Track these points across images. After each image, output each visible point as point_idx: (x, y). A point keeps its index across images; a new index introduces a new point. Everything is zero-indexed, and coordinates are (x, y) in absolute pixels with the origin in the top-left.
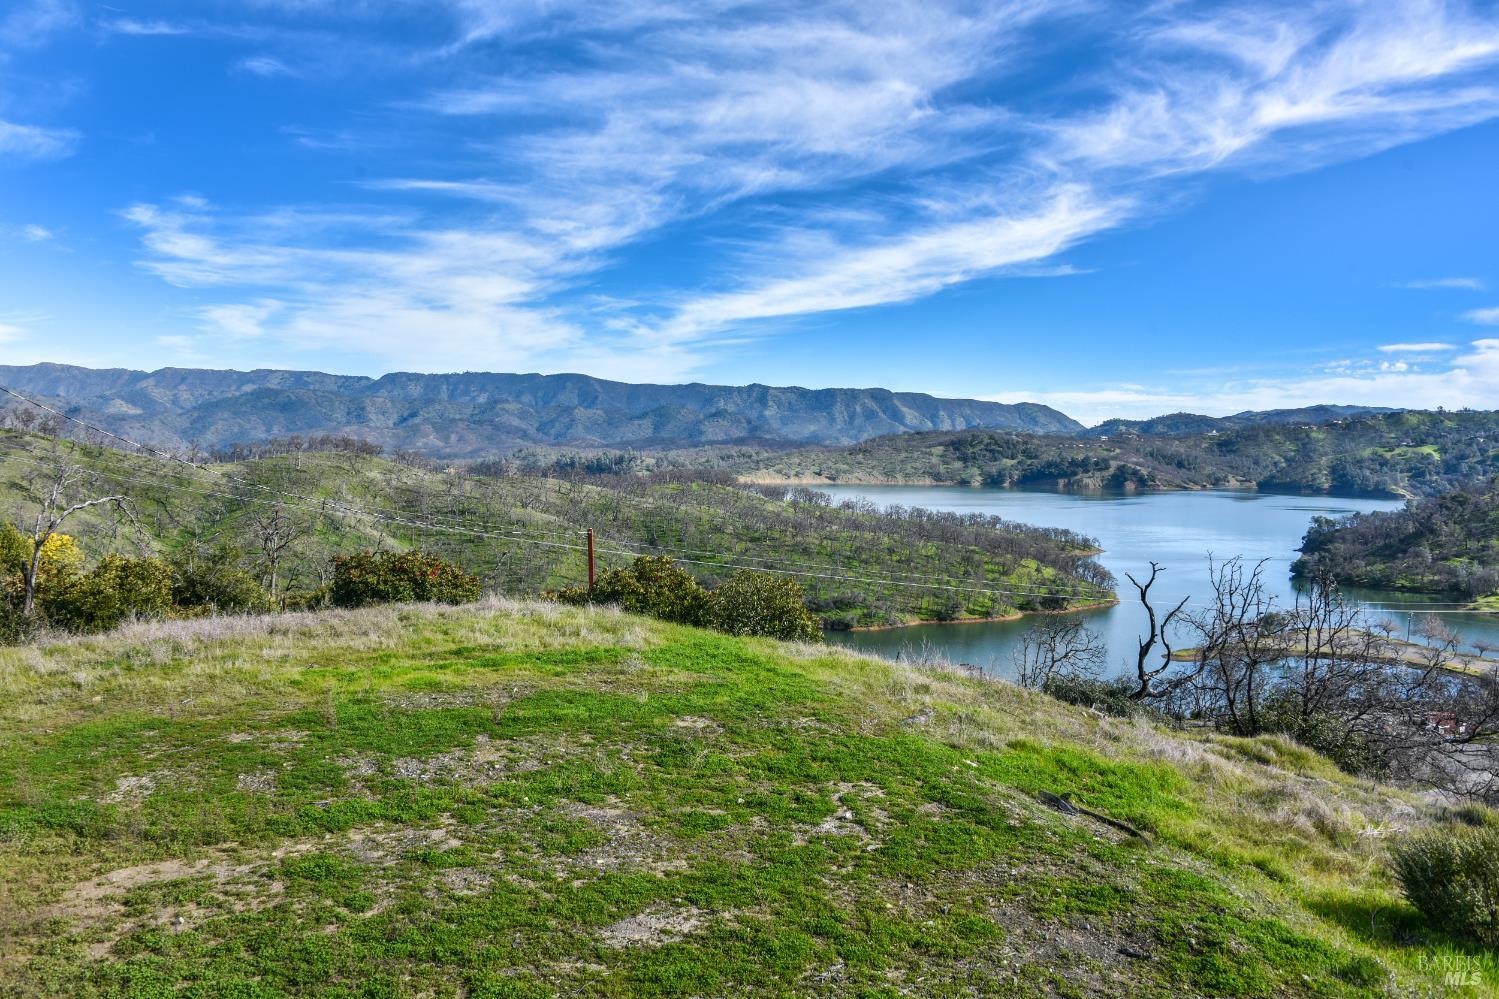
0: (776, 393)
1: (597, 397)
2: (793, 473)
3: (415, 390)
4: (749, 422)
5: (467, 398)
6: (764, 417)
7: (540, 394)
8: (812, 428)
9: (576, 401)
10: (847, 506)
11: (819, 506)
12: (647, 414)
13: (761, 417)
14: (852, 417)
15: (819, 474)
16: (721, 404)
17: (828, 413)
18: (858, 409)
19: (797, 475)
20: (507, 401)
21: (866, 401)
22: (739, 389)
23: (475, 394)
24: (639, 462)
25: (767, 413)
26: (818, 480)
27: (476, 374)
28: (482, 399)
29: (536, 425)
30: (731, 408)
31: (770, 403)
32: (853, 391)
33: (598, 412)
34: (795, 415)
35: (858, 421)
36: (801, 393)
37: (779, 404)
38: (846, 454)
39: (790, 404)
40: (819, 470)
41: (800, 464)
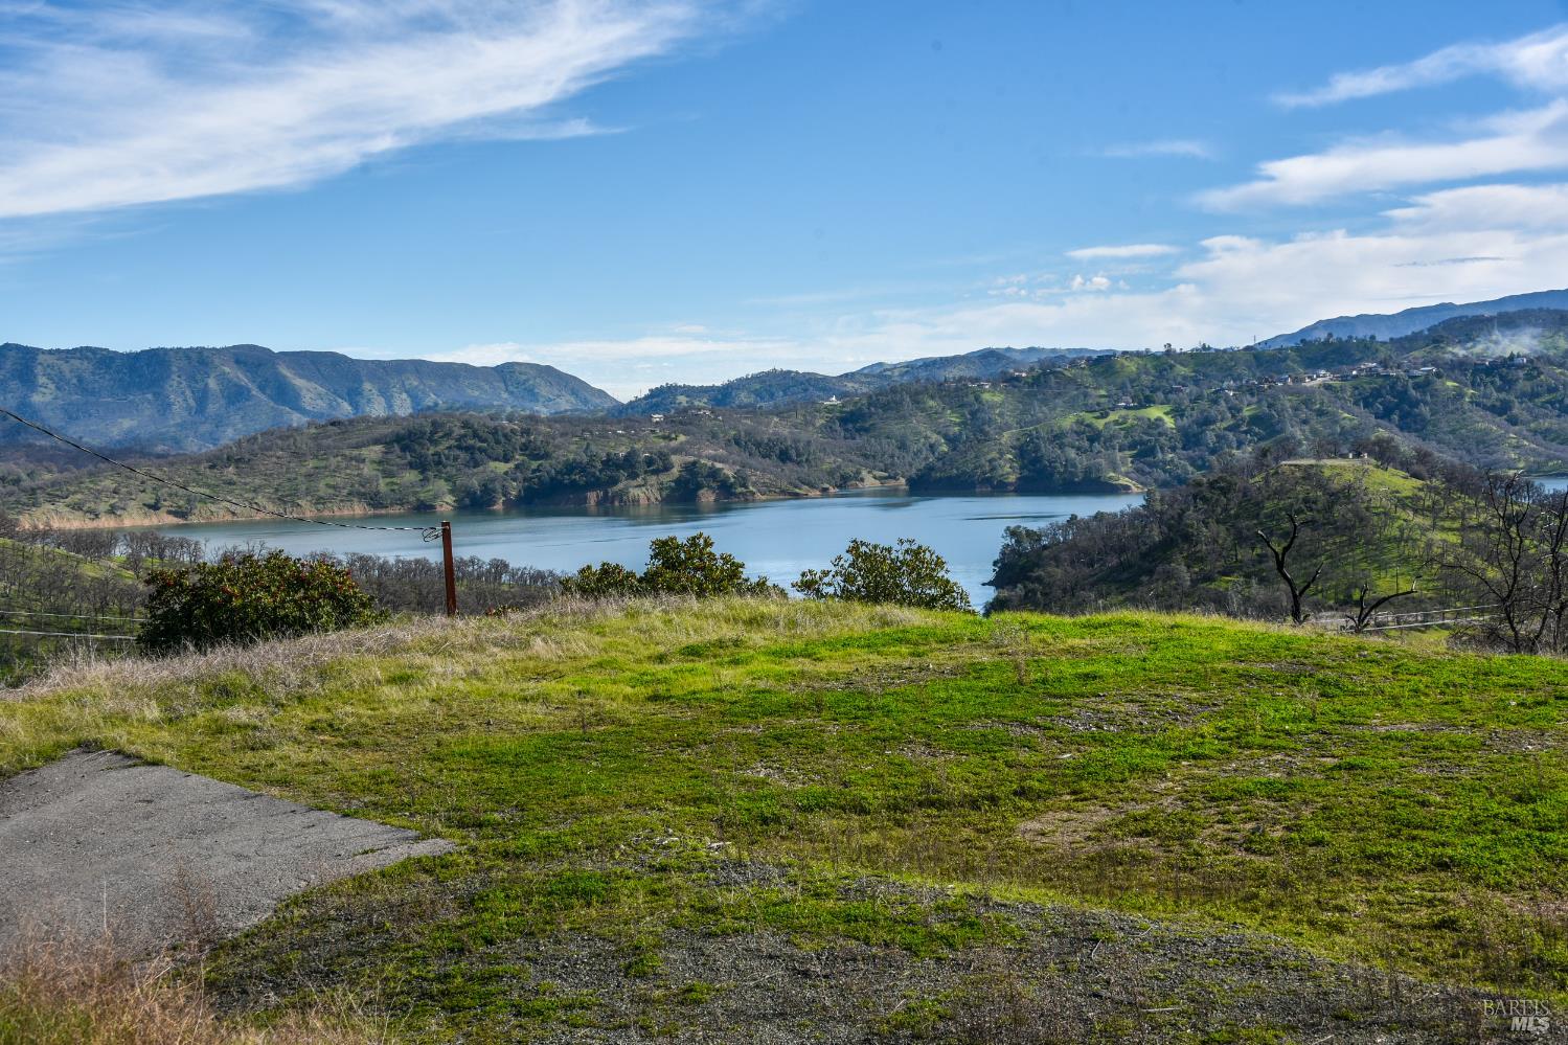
0: (50, 359)
2: (103, 507)
6: (30, 405)
13: (24, 404)
14: (202, 398)
15: (155, 507)
17: (157, 395)
18: (212, 383)
19: (112, 511)
21: (227, 370)
25: (36, 398)
31: (42, 380)
32: (200, 351)
34: (92, 399)
35: (212, 408)
36: (102, 359)
37: (60, 382)
38: (202, 468)
39: (80, 380)
40: (152, 502)
41: (116, 492)
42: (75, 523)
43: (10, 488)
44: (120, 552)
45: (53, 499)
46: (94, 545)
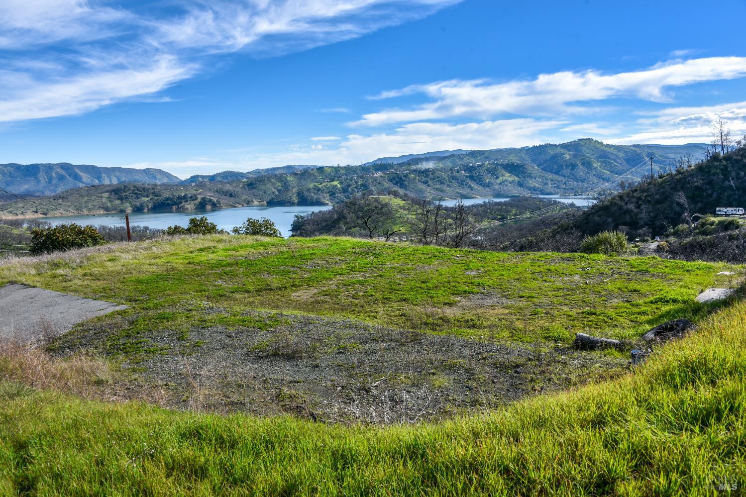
2: (19, 212)
8: (26, 187)
14: (50, 179)
15: (36, 212)
17: (36, 178)
18: (54, 174)
19: (22, 213)
21: (58, 170)
26: (36, 216)
32: (49, 165)
34: (15, 179)
35: (54, 182)
36: (18, 167)
38: (51, 200)
39: (10, 173)
40: (35, 210)
41: (23, 207)
42: (10, 217)
44: (25, 226)
45: (3, 210)
46: (17, 224)
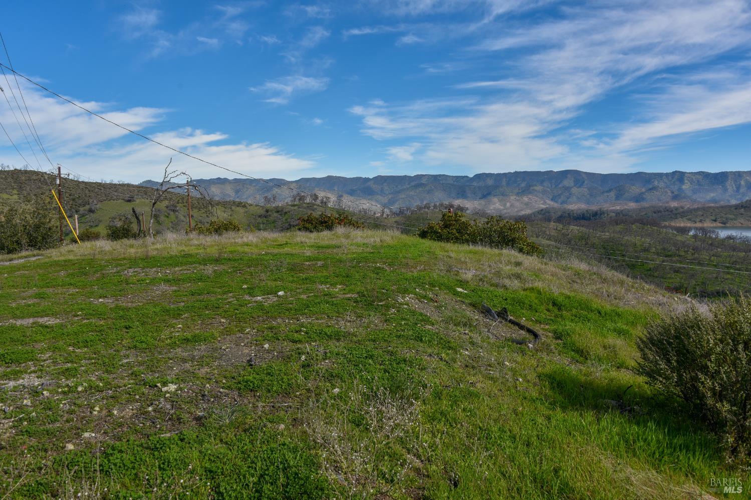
0: (690, 175)
1: (584, 182)
2: (698, 220)
3: (490, 182)
4: (673, 193)
5: (515, 185)
6: (682, 189)
7: (553, 181)
8: (712, 195)
9: (572, 184)
10: (730, 238)
11: (710, 238)
12: (612, 189)
13: (680, 189)
14: (738, 187)
15: (715, 221)
16: (656, 183)
17: (723, 186)
18: (743, 183)
19: (701, 221)
20: (536, 185)
21: (748, 178)
22: (667, 175)
23: (520, 182)
24: (606, 215)
25: (684, 187)
26: (714, 224)
27: (520, 172)
28: (523, 185)
29: (551, 197)
30: (661, 185)
31: (686, 181)
32: (739, 172)
33: (585, 189)
34: (702, 187)
35: (742, 190)
36: (706, 175)
37: (692, 182)
38: (732, 209)
39: (698, 181)
40: (714, 219)
41: (702, 215)
42: (689, 225)
43: (670, 213)
44: (691, 233)
45: (682, 217)
46: (683, 231)
